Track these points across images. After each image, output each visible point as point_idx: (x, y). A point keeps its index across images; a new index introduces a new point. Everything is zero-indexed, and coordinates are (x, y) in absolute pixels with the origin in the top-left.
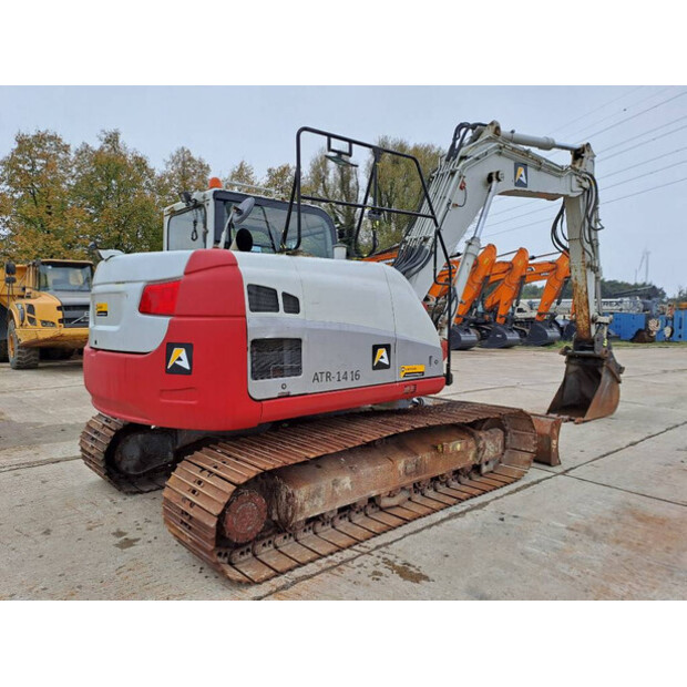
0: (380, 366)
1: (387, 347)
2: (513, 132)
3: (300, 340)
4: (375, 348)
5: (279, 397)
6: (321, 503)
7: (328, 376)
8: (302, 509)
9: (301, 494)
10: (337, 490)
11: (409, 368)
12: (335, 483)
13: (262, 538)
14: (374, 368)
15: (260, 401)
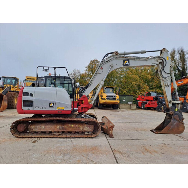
0: (51, 107)
1: (53, 103)
2: (125, 52)
3: (32, 101)
4: (50, 103)
5: (28, 110)
6: (37, 130)
7: (38, 107)
8: (33, 130)
9: (33, 127)
10: (41, 128)
11: (59, 108)
12: (41, 127)
13: (23, 133)
14: (50, 107)
15: (24, 110)
